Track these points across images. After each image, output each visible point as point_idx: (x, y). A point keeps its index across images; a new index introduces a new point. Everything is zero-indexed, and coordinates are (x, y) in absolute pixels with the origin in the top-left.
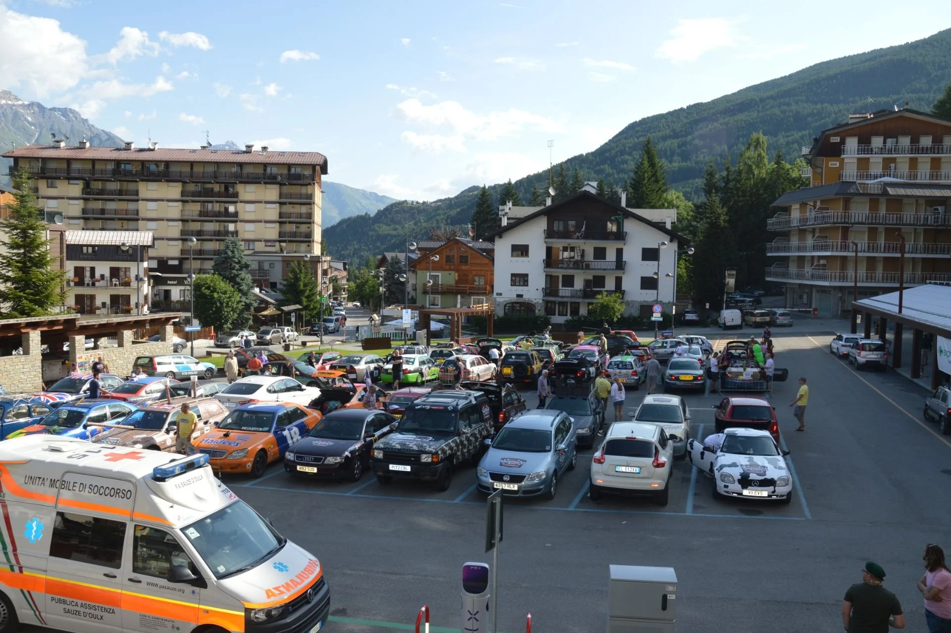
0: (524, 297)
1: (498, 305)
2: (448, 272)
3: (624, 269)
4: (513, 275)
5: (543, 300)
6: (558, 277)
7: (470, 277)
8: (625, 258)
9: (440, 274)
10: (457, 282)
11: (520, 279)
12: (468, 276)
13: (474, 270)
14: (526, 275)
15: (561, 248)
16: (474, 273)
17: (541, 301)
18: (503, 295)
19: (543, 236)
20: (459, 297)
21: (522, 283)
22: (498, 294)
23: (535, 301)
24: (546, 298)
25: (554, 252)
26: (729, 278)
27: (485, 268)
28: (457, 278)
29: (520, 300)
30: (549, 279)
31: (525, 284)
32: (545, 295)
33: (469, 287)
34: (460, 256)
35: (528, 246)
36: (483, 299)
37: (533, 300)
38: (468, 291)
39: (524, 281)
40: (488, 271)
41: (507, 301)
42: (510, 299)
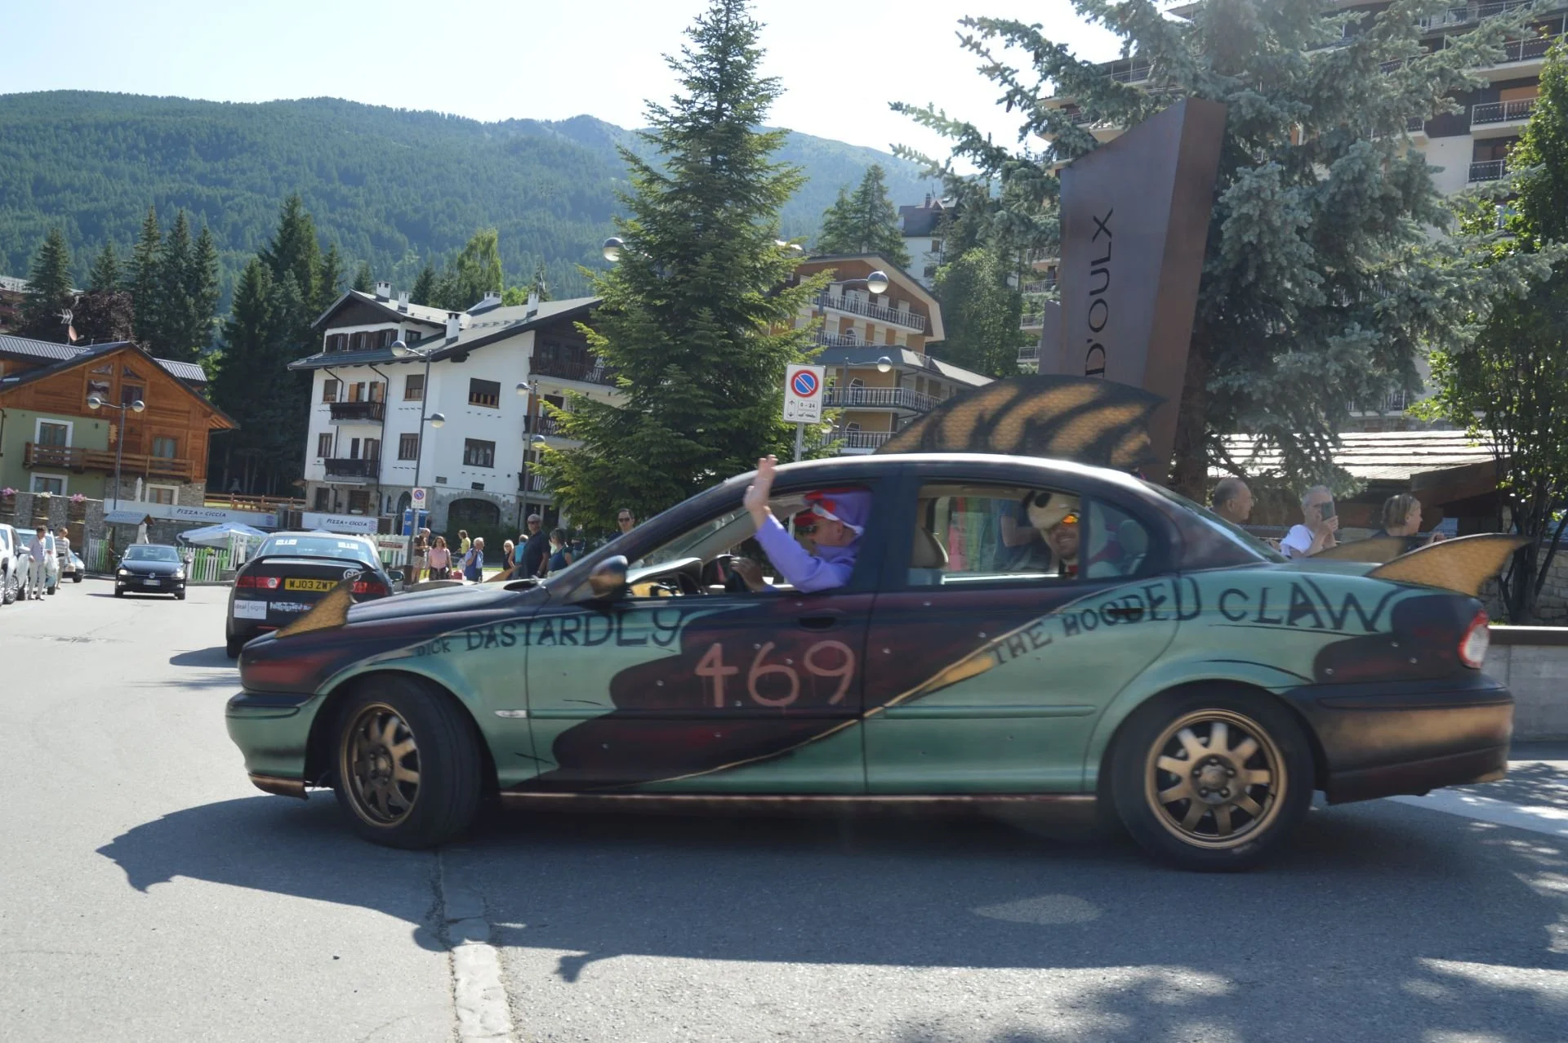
0: (486, 489)
1: (439, 503)
2: (91, 421)
5: (518, 497)
7: (147, 436)
9: (70, 424)
10: (113, 446)
11: (479, 452)
12: (140, 435)
13: (156, 423)
14: (492, 445)
16: (155, 429)
17: (513, 500)
18: (449, 483)
19: (528, 369)
22: (439, 479)
23: (505, 499)
24: (521, 494)
27: (180, 421)
28: (113, 437)
29: (478, 495)
30: (524, 455)
31: (488, 463)
32: (521, 488)
33: (151, 461)
34: (124, 386)
35: (498, 384)
36: (172, 491)
37: (500, 496)
38: (148, 471)
39: (486, 456)
40: (187, 427)
41: (454, 495)
42: (460, 491)
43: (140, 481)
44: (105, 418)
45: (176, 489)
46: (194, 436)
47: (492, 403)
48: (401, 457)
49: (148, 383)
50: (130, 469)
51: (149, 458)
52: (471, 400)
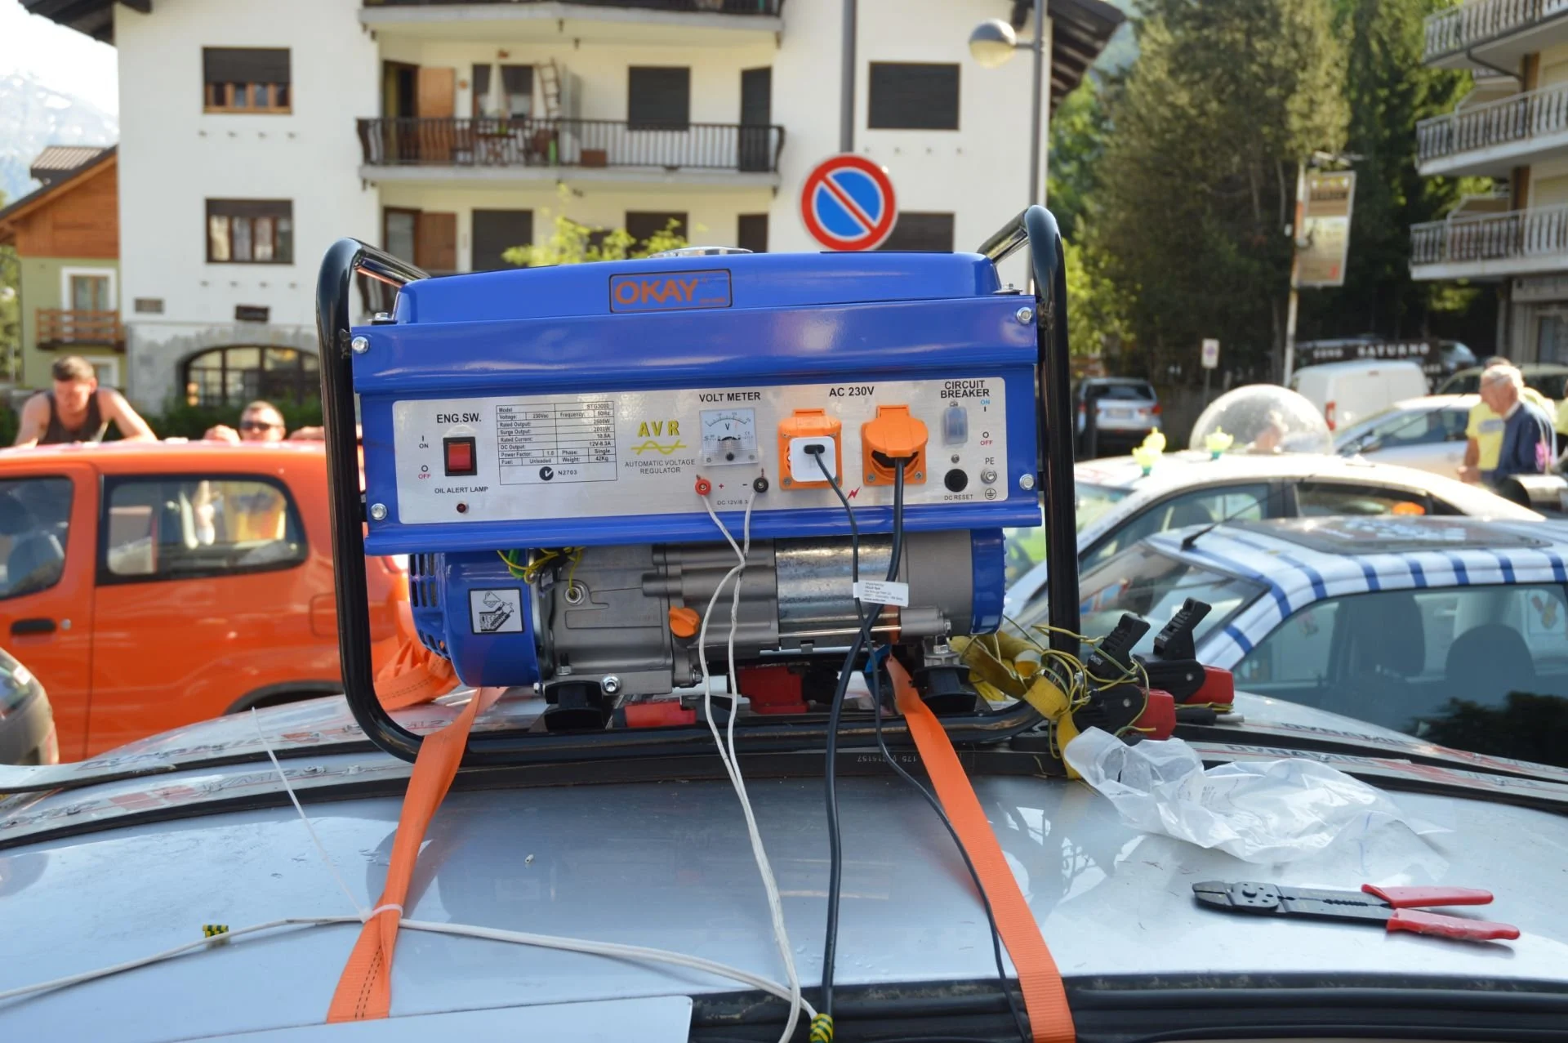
0: (275, 318)
1: (147, 361)
3: (776, 169)
6: (450, 219)
8: (782, 110)
14: (282, 207)
15: (466, 75)
18: (170, 311)
21: (264, 250)
22: (141, 305)
25: (428, 93)
26: (1315, 212)
29: (253, 335)
30: (401, 226)
31: (282, 252)
39: (273, 234)
41: (186, 341)
42: (203, 330)
52: (206, 103)
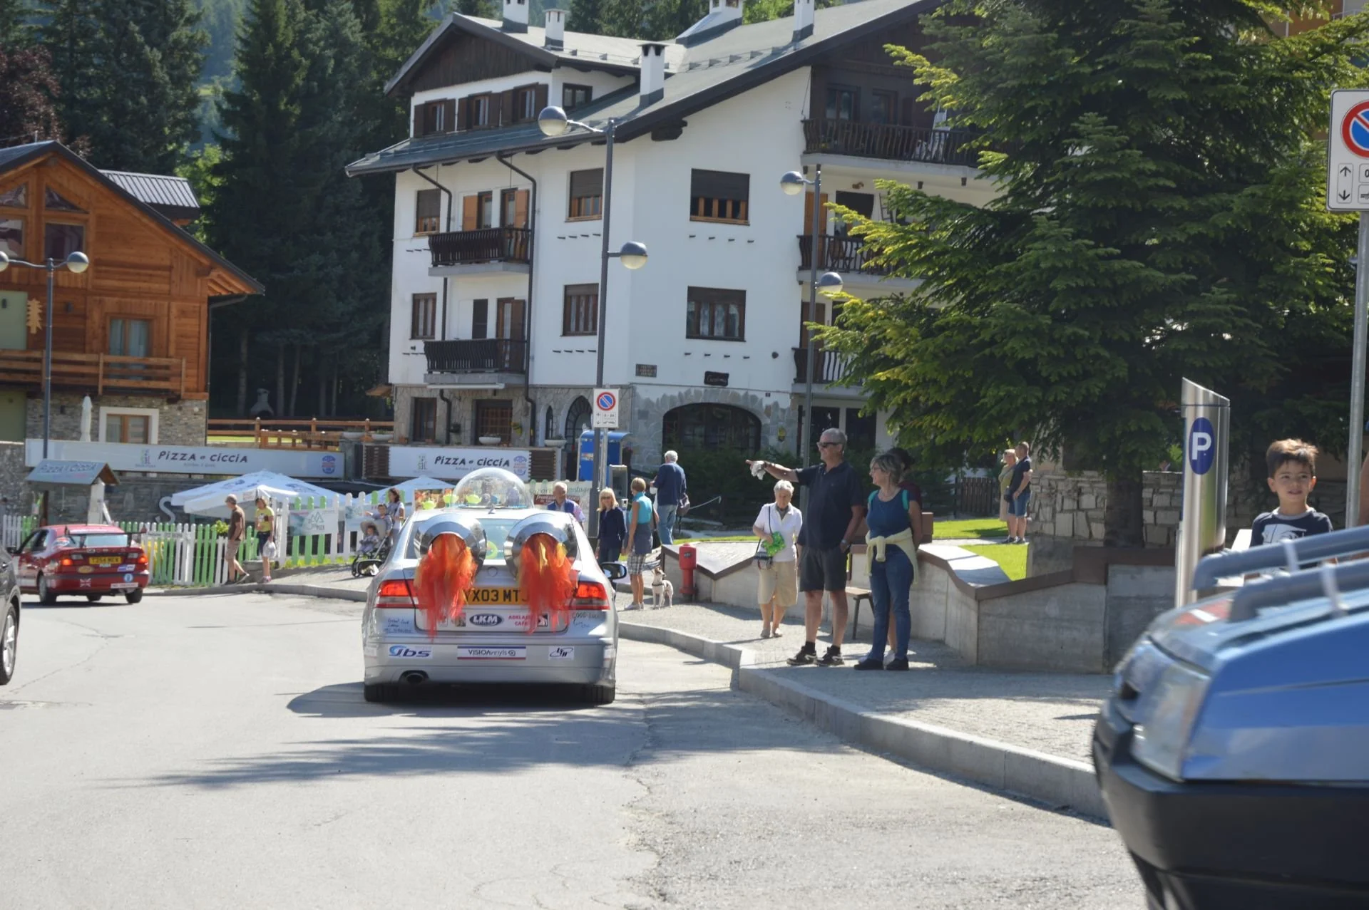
0: (732, 383)
1: (644, 414)
4: (695, 294)
5: (795, 395)
7: (96, 317)
10: (36, 341)
11: (716, 312)
12: (84, 317)
13: (112, 292)
14: (738, 297)
16: (111, 303)
17: (785, 402)
18: (661, 376)
19: (800, 142)
20: (87, 401)
21: (719, 331)
22: (640, 370)
23: (767, 402)
24: (802, 389)
27: (155, 286)
28: (35, 323)
29: (717, 396)
30: (804, 311)
31: (734, 332)
32: (800, 378)
33: (106, 364)
34: (48, 225)
35: (746, 178)
36: (146, 419)
37: (761, 396)
38: (102, 383)
39: (728, 318)
40: (169, 296)
41: (672, 398)
42: (683, 390)
43: (87, 403)
44: (18, 288)
45: (154, 414)
46: (183, 313)
47: (735, 215)
48: (566, 332)
49: (92, 218)
50: (68, 381)
51: (103, 358)
52: (694, 211)
